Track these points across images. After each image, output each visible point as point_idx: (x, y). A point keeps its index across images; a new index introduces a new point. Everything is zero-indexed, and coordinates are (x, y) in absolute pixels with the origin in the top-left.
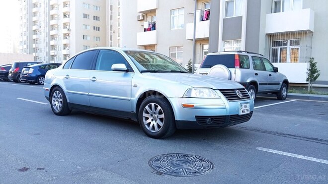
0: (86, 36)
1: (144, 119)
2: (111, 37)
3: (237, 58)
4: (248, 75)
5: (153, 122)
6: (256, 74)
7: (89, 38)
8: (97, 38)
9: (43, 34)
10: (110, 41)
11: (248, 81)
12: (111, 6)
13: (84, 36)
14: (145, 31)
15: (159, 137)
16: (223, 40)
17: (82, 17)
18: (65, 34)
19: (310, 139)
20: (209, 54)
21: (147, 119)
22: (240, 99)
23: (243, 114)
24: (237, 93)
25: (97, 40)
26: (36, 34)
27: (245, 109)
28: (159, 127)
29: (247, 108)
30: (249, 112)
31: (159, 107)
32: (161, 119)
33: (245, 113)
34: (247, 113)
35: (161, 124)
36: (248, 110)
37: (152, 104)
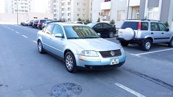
0: (79, 3)
1: (66, 62)
2: (92, 3)
3: (140, 24)
5: (69, 65)
6: (152, 33)
7: (80, 4)
8: (84, 4)
9: (58, 2)
10: (91, 6)
11: (146, 37)
13: (78, 3)
14: (105, 2)
15: (71, 72)
16: (148, 7)
18: (68, 3)
20: (125, 21)
21: (67, 62)
23: (113, 64)
24: (111, 53)
25: (84, 5)
26: (55, 2)
27: (115, 62)
28: (71, 67)
29: (116, 61)
30: (118, 63)
31: (71, 58)
32: (72, 64)
33: (115, 64)
34: (116, 64)
35: (72, 66)
36: (117, 62)
37: (69, 56)
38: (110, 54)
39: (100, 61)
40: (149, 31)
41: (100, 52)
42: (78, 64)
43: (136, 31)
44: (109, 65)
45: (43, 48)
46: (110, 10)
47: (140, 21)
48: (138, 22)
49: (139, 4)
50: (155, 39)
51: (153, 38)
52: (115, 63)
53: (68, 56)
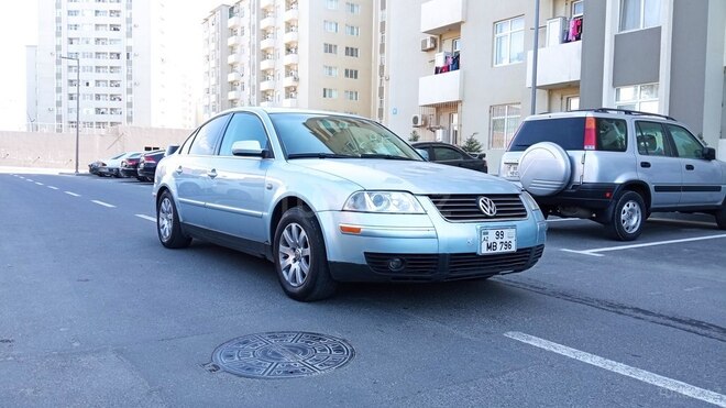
0: (330, 90)
1: (281, 257)
2: (381, 89)
3: (592, 125)
4: (621, 168)
5: (294, 264)
6: (646, 165)
7: (334, 94)
8: (351, 93)
9: (247, 89)
10: (378, 99)
11: (620, 180)
12: (383, 24)
13: (325, 90)
14: (436, 73)
16: (614, 86)
17: (323, 50)
18: (288, 89)
19: (680, 321)
20: (528, 119)
21: (286, 257)
22: (487, 217)
23: (490, 252)
24: (481, 204)
25: (351, 98)
26: (235, 89)
27: (498, 241)
28: (303, 275)
29: (505, 239)
30: (513, 249)
31: (303, 233)
32: (307, 258)
33: (498, 251)
34: (503, 250)
35: (306, 269)
36: (508, 245)
37: (294, 225)
38: (478, 207)
39: (432, 233)
40: (632, 154)
41: (430, 196)
42: (333, 255)
43: (577, 155)
44: (474, 254)
45: (181, 220)
46: (459, 105)
47: (590, 115)
48: (584, 119)
49: (575, 76)
50: (658, 189)
51: (652, 187)
52: (500, 249)
53: (290, 230)
